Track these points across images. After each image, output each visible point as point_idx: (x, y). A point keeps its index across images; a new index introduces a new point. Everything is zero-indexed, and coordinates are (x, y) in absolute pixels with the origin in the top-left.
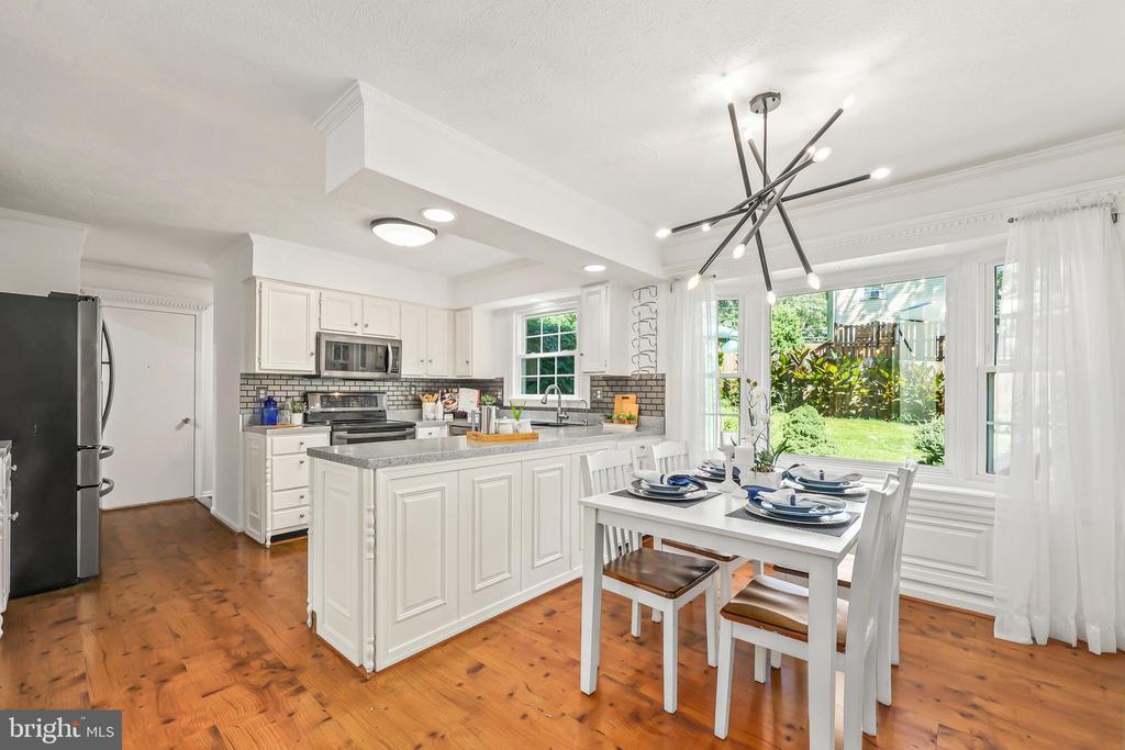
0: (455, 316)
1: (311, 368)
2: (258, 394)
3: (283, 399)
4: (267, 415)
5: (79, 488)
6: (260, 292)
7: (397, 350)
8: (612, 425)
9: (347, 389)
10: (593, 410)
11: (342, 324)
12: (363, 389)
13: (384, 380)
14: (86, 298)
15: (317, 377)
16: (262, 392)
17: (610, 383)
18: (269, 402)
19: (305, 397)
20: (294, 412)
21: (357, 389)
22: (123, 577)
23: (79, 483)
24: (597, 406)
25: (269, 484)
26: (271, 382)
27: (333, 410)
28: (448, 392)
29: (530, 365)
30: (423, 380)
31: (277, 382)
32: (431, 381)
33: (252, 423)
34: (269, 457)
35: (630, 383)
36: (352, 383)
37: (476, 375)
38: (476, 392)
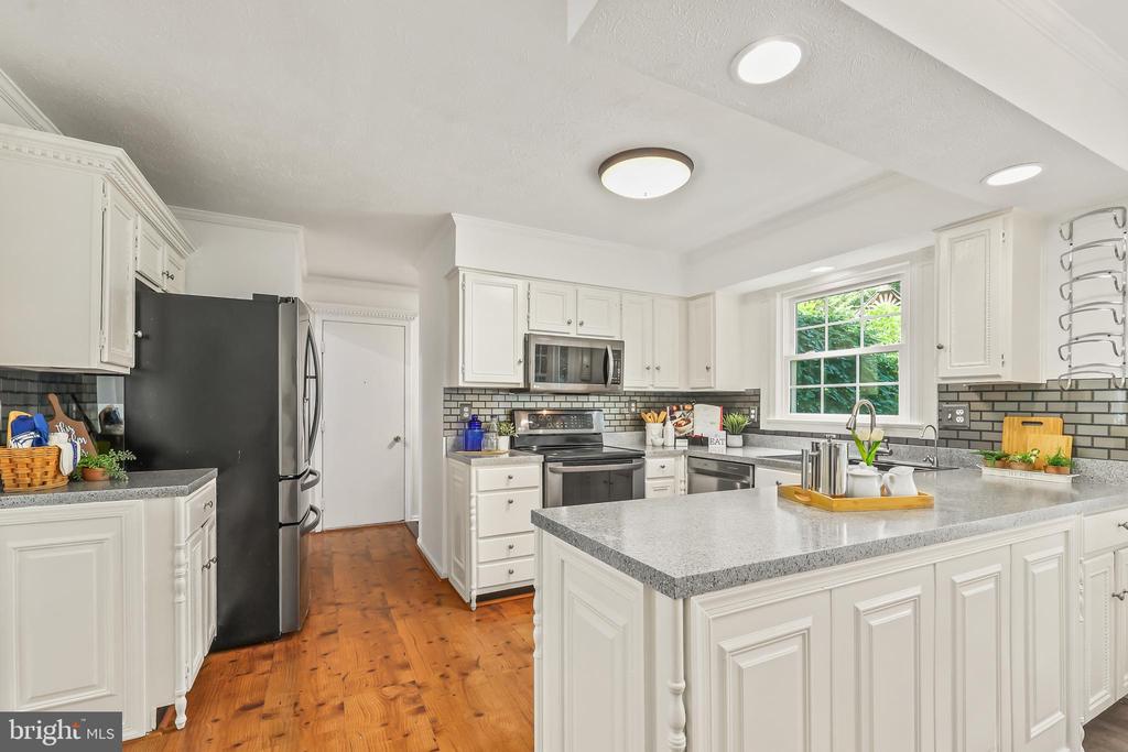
0: (687, 307)
1: (517, 379)
2: (462, 412)
3: (488, 418)
4: (472, 438)
5: (281, 525)
6: (463, 285)
7: (618, 355)
8: (1006, 473)
9: (557, 405)
10: (944, 441)
11: (554, 323)
12: (576, 405)
13: (599, 394)
14: (286, 300)
15: (526, 390)
16: (466, 409)
17: (987, 396)
18: (474, 422)
19: (512, 416)
20: (500, 435)
21: (568, 405)
22: (324, 634)
23: (280, 521)
24: (949, 434)
25: (473, 528)
26: (475, 397)
27: (541, 432)
28: (678, 409)
29: (806, 371)
30: (644, 394)
31: (482, 398)
32: (656, 394)
33: (456, 448)
34: (474, 493)
35: (1039, 396)
36: (562, 398)
37: (721, 385)
38: (717, 410)
